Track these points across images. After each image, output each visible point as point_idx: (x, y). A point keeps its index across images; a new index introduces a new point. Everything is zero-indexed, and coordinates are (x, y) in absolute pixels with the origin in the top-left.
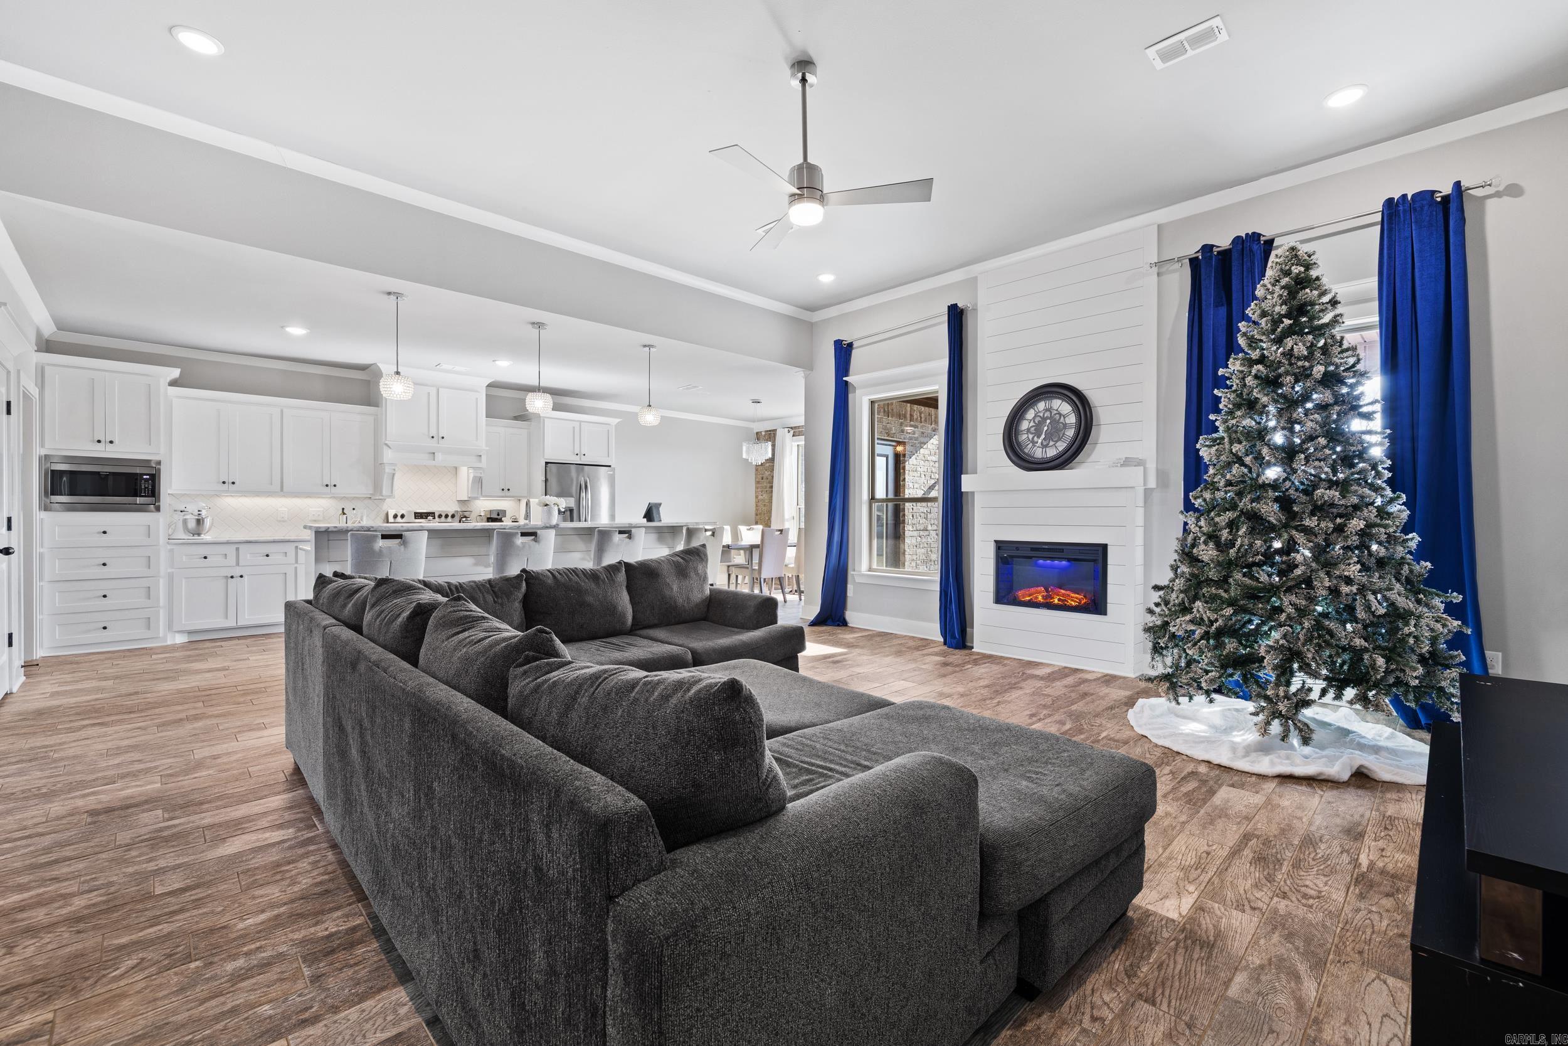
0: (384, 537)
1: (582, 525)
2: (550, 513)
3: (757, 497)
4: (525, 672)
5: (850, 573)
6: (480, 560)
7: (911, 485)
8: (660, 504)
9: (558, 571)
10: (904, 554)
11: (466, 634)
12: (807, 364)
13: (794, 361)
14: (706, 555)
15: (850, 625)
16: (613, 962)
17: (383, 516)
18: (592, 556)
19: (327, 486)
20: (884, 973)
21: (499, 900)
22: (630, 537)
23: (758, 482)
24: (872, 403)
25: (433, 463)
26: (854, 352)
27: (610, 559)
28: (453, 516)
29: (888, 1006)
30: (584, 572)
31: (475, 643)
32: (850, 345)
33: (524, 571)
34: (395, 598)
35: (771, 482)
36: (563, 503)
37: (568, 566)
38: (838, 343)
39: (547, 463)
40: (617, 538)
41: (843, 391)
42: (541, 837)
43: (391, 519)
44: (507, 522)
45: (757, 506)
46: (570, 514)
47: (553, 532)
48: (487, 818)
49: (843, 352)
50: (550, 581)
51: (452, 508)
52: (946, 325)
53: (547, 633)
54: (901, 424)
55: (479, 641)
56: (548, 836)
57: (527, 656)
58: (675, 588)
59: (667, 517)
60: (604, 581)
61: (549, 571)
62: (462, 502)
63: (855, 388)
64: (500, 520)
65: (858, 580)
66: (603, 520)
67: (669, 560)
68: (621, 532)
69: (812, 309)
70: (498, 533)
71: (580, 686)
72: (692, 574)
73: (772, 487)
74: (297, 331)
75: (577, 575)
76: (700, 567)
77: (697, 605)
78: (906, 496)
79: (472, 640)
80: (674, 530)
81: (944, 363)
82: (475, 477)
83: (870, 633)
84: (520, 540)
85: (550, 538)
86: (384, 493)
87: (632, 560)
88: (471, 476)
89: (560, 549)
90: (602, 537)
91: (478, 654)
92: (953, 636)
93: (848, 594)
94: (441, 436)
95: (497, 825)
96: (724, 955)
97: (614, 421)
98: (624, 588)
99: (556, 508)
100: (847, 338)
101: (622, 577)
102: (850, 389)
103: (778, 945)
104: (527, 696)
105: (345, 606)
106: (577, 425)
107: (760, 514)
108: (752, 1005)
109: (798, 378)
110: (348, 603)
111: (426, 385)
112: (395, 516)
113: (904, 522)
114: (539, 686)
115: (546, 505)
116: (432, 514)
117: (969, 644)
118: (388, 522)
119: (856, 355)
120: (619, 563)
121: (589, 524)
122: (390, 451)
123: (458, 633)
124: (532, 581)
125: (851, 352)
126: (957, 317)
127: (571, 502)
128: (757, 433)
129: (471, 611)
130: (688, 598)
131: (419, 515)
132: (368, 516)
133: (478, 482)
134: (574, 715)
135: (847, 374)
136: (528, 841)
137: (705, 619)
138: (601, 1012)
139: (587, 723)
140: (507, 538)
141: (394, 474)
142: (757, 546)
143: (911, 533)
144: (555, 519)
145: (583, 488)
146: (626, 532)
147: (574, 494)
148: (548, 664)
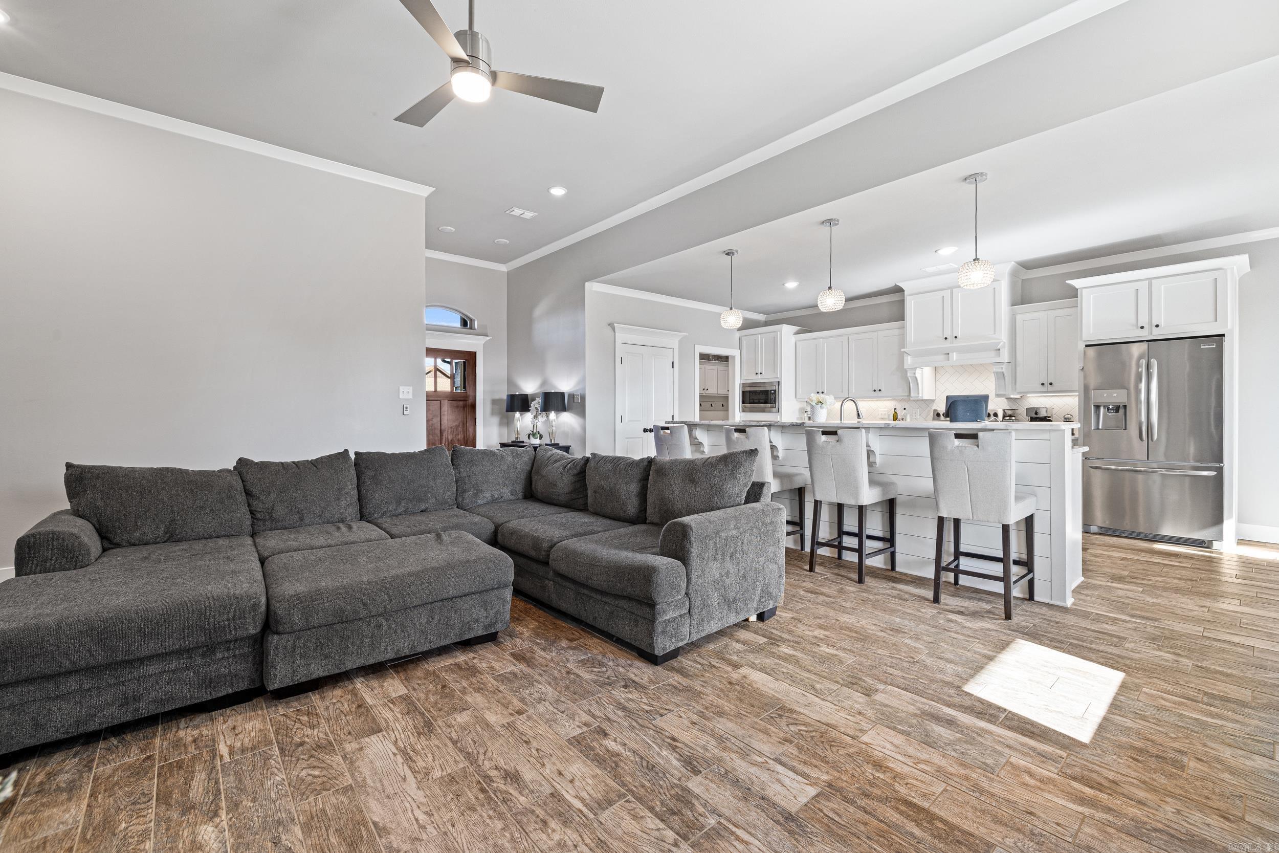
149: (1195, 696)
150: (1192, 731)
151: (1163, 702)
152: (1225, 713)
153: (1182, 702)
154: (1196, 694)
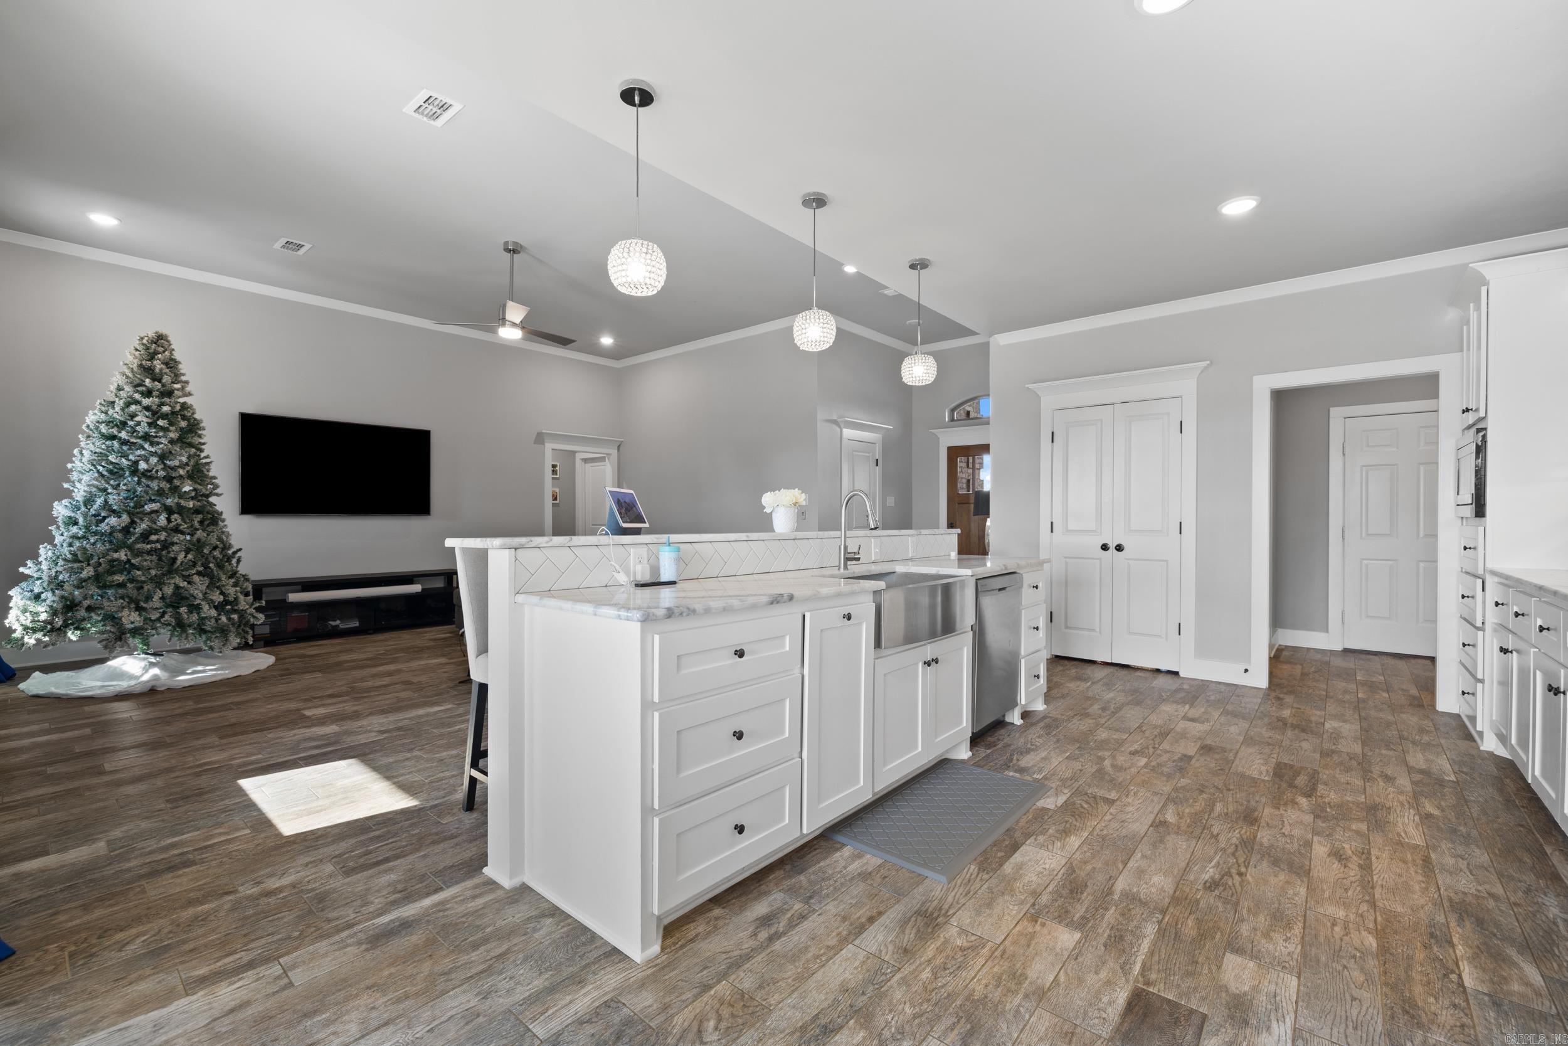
149: (202, 854)
150: (179, 824)
151: (221, 830)
152: (163, 856)
153: (208, 840)
154: (203, 856)
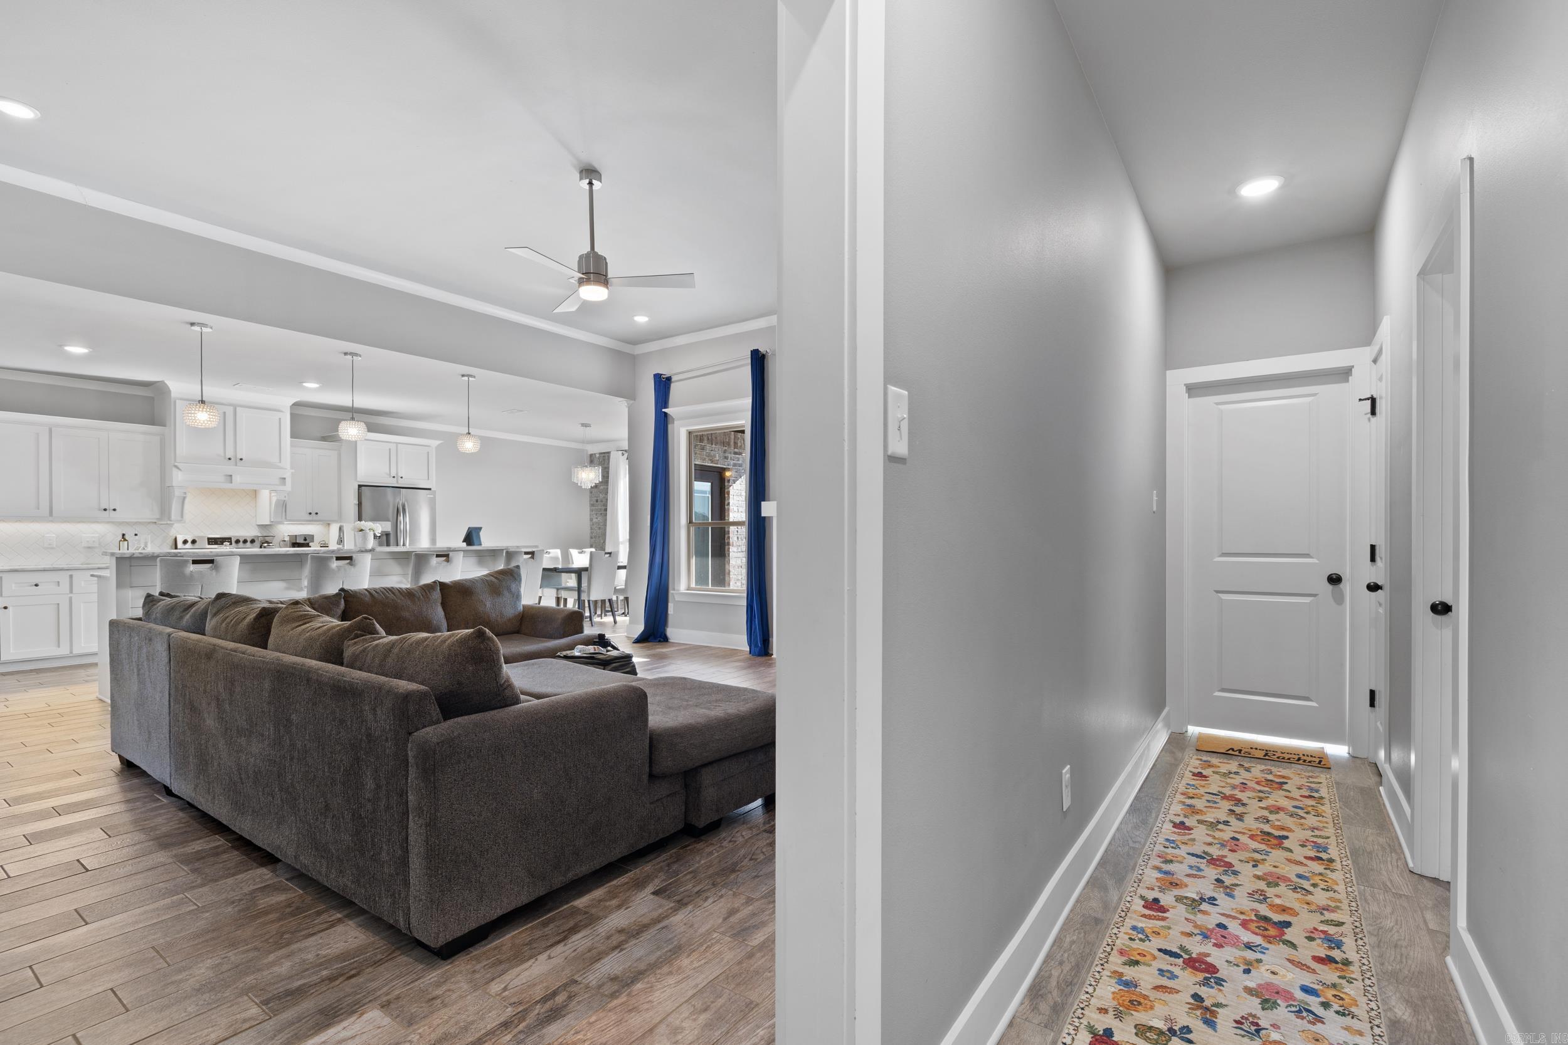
0: (195, 562)
1: (400, 549)
2: (365, 538)
3: (591, 520)
4: (355, 643)
5: (671, 592)
6: (292, 582)
7: (736, 509)
8: (480, 529)
9: (375, 590)
10: (729, 574)
11: (308, 625)
12: (629, 393)
13: (616, 391)
14: (519, 576)
15: (671, 641)
16: (411, 760)
17: (171, 541)
18: (410, 580)
19: (105, 510)
20: (574, 790)
21: (343, 764)
22: (448, 561)
23: (592, 505)
24: (690, 433)
25: (229, 486)
26: (673, 386)
27: (427, 579)
28: (253, 541)
29: (578, 809)
30: (400, 591)
31: (316, 629)
32: (669, 379)
33: (342, 590)
34: (237, 607)
35: (606, 505)
36: (379, 528)
37: (383, 586)
38: (658, 378)
39: (360, 486)
40: (434, 561)
41: (663, 422)
42: (370, 717)
43: (180, 545)
44: (314, 547)
45: (591, 529)
46: (385, 539)
47: (368, 557)
48: (334, 721)
49: (663, 385)
50: (368, 599)
51: (251, 532)
52: (749, 367)
53: (370, 619)
54: (725, 452)
55: (319, 628)
56: (375, 714)
57: (356, 634)
58: (488, 605)
59: (487, 541)
60: (419, 599)
61: (366, 590)
62: (262, 527)
63: (673, 419)
64: (308, 545)
65: (677, 598)
66: (423, 543)
67: (482, 580)
68: (438, 556)
69: (634, 342)
70: (313, 557)
71: (394, 644)
72: (506, 593)
73: (606, 510)
74: (76, 350)
75: (393, 593)
76: (513, 586)
77: (510, 620)
78: (731, 520)
79: (314, 628)
80: (494, 553)
81: (748, 402)
82: (278, 501)
83: (688, 646)
84: (335, 564)
85: (366, 562)
86: (173, 517)
87: (447, 579)
88: (274, 499)
89: (376, 573)
90: (420, 560)
91: (319, 635)
92: (756, 646)
93: (669, 612)
94: (239, 457)
95: (342, 721)
96: (469, 756)
97: (435, 443)
98: (439, 604)
99: (372, 533)
100: (665, 371)
101: (437, 595)
102: (670, 420)
103: (502, 758)
104: (358, 655)
105: (181, 618)
106: (393, 447)
107: (595, 537)
108: (487, 785)
109: (621, 406)
110: (185, 616)
111: (222, 404)
112: (185, 542)
113: (729, 544)
114: (366, 648)
115: (361, 530)
116: (229, 540)
117: (771, 652)
118: (176, 548)
119: (674, 387)
120: (435, 582)
121: (407, 548)
122: (180, 472)
123: (300, 626)
124: (349, 599)
125: (670, 385)
126: (759, 361)
127: (387, 526)
128: (591, 455)
129: (308, 611)
130: (501, 613)
131: (213, 541)
132: (152, 542)
133: (283, 507)
134: (390, 660)
135: (666, 406)
136: (362, 722)
137: (518, 632)
138: (405, 791)
139: (398, 662)
140: (321, 562)
141: (184, 498)
142: (586, 569)
143: (736, 555)
144: (371, 543)
145: (400, 511)
146: (445, 555)
147: (391, 520)
148: (371, 637)
